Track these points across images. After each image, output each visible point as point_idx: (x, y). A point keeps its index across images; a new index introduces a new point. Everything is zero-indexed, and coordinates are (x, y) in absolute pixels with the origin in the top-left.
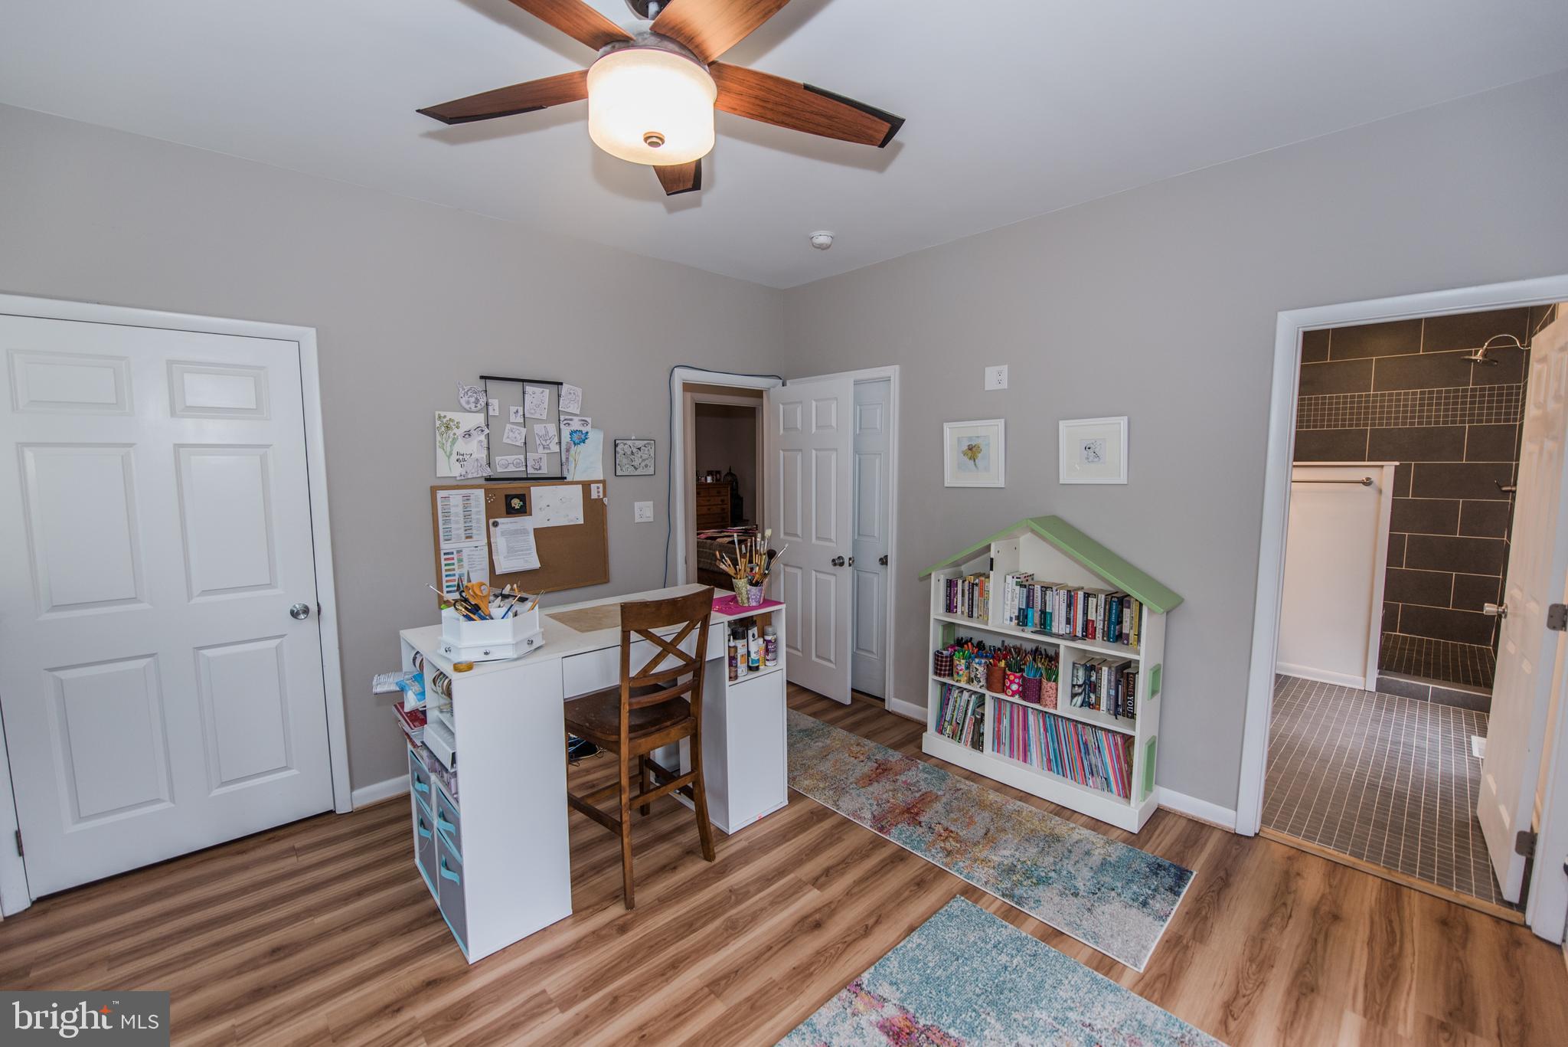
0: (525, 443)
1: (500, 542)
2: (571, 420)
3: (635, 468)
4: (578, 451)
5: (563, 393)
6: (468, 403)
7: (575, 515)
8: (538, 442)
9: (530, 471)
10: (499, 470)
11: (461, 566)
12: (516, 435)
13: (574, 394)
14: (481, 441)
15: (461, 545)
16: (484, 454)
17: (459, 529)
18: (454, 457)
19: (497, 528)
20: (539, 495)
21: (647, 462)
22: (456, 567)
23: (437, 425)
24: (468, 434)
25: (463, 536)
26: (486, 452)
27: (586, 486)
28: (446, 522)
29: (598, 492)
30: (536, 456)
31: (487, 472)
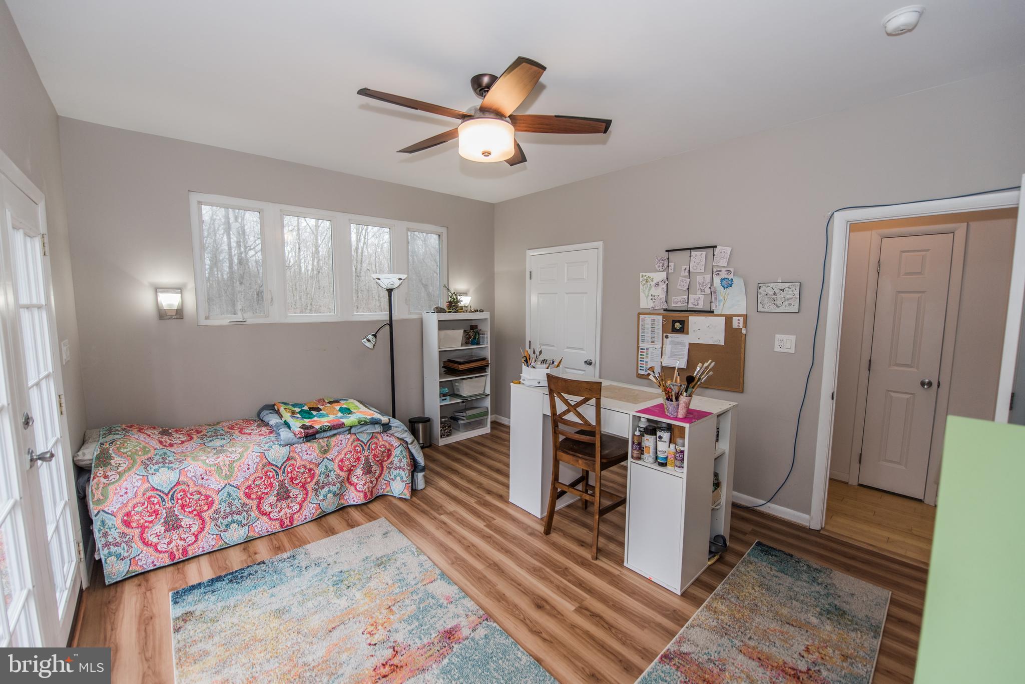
0: (688, 288)
1: (668, 348)
2: (720, 271)
3: (777, 306)
4: (727, 293)
5: (716, 253)
6: (659, 267)
7: (718, 338)
8: (698, 287)
9: (691, 306)
10: (673, 305)
11: (647, 357)
12: (684, 284)
13: (724, 252)
14: (663, 288)
15: (648, 346)
16: (663, 296)
17: (648, 337)
18: (650, 297)
19: (668, 339)
20: (694, 321)
21: (791, 301)
22: (644, 357)
23: (641, 280)
24: (657, 284)
25: (650, 341)
26: (665, 294)
27: (729, 319)
28: (643, 332)
29: (739, 323)
30: (696, 296)
31: (665, 306)
